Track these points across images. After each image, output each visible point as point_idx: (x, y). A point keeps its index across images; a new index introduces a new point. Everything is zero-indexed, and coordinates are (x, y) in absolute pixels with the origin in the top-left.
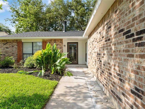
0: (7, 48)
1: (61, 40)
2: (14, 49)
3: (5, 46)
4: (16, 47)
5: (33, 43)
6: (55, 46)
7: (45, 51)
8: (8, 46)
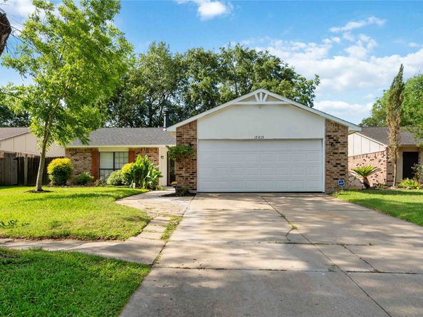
0: (76, 160)
1: (156, 150)
2: (87, 162)
3: (73, 157)
4: (90, 158)
5: (114, 153)
6: (147, 158)
7: (136, 164)
8: (77, 157)
